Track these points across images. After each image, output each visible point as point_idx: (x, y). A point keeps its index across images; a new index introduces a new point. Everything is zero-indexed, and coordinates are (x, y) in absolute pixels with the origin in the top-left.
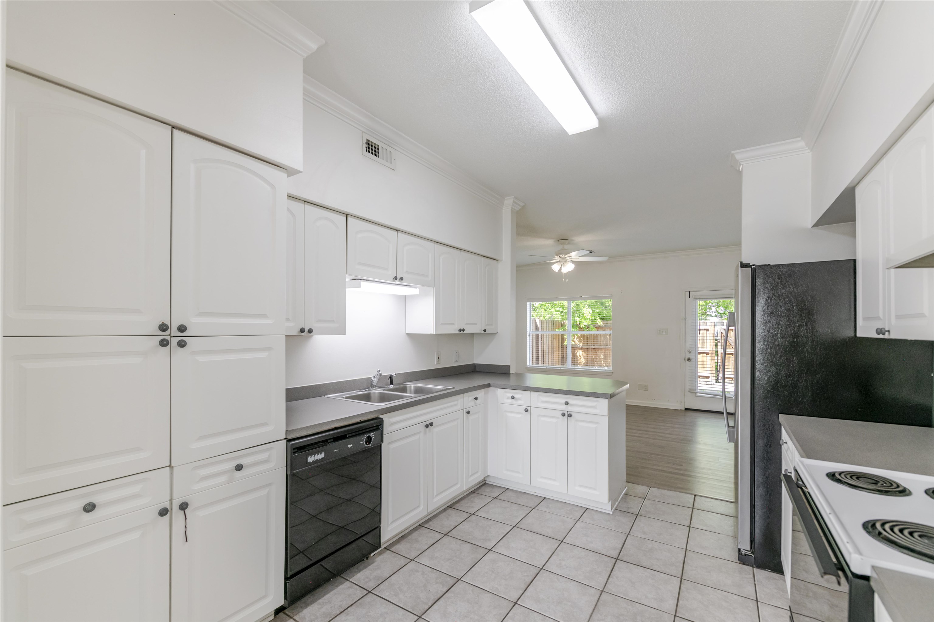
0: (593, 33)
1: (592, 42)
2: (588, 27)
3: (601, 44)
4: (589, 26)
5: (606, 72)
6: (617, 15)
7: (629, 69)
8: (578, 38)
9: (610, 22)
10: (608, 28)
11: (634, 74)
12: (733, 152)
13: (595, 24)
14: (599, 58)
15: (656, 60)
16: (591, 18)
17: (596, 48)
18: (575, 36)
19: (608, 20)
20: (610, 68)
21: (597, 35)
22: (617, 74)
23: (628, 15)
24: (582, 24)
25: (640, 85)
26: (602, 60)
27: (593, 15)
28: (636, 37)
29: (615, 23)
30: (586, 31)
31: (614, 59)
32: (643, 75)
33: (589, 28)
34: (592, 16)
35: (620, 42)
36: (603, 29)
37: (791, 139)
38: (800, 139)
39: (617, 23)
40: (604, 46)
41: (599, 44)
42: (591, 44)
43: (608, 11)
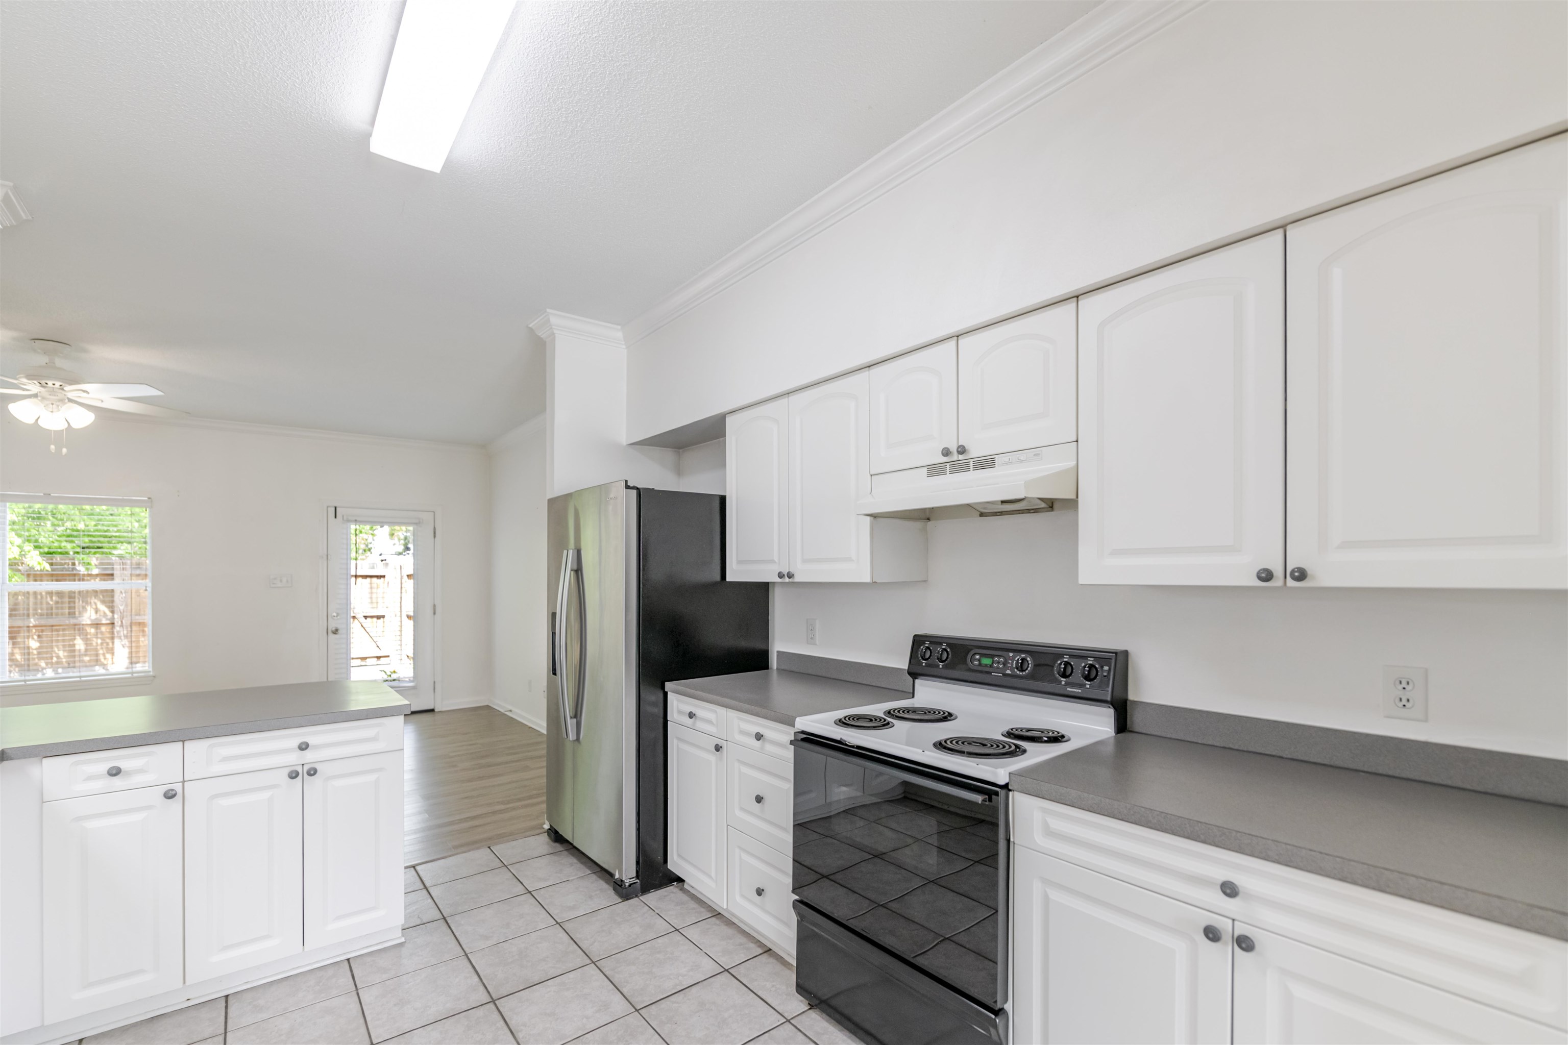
0: (580, 34)
1: (565, 43)
2: (584, 20)
3: (572, 58)
4: (587, 20)
5: (530, 100)
6: (631, 43)
7: (562, 123)
8: (554, 18)
9: (613, 43)
10: (605, 48)
11: (560, 134)
12: (548, 310)
13: (597, 25)
14: (546, 72)
15: (602, 141)
16: (601, 13)
17: (560, 57)
18: (554, 12)
19: (615, 39)
20: (542, 99)
21: (582, 42)
22: (542, 116)
23: (641, 58)
24: (583, 7)
25: (548, 155)
26: (547, 80)
27: (609, 12)
28: (618, 91)
29: (618, 50)
30: (576, 21)
31: (563, 93)
32: (568, 145)
33: (584, 23)
34: (605, 12)
35: (595, 79)
36: (597, 42)
37: (613, 324)
38: (619, 327)
39: (620, 52)
40: (572, 65)
41: (569, 56)
42: (561, 44)
43: (629, 28)
